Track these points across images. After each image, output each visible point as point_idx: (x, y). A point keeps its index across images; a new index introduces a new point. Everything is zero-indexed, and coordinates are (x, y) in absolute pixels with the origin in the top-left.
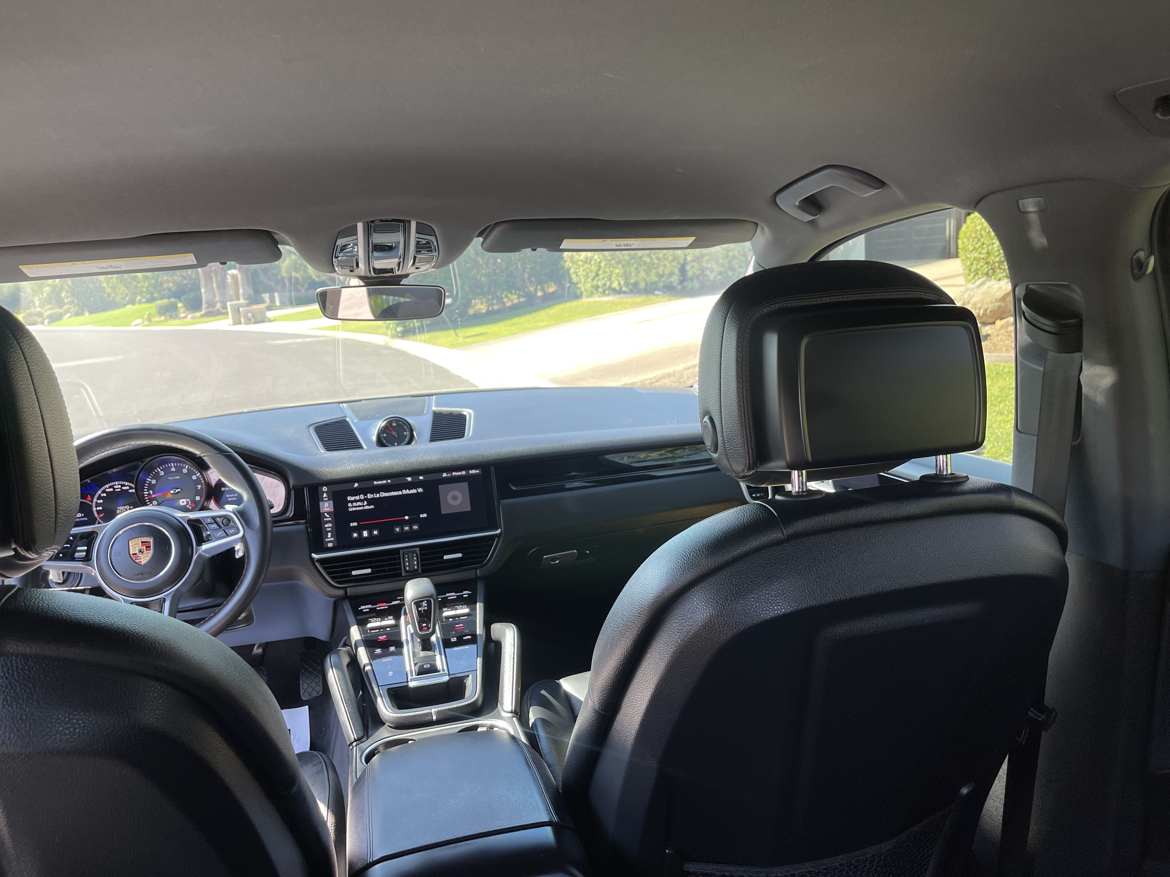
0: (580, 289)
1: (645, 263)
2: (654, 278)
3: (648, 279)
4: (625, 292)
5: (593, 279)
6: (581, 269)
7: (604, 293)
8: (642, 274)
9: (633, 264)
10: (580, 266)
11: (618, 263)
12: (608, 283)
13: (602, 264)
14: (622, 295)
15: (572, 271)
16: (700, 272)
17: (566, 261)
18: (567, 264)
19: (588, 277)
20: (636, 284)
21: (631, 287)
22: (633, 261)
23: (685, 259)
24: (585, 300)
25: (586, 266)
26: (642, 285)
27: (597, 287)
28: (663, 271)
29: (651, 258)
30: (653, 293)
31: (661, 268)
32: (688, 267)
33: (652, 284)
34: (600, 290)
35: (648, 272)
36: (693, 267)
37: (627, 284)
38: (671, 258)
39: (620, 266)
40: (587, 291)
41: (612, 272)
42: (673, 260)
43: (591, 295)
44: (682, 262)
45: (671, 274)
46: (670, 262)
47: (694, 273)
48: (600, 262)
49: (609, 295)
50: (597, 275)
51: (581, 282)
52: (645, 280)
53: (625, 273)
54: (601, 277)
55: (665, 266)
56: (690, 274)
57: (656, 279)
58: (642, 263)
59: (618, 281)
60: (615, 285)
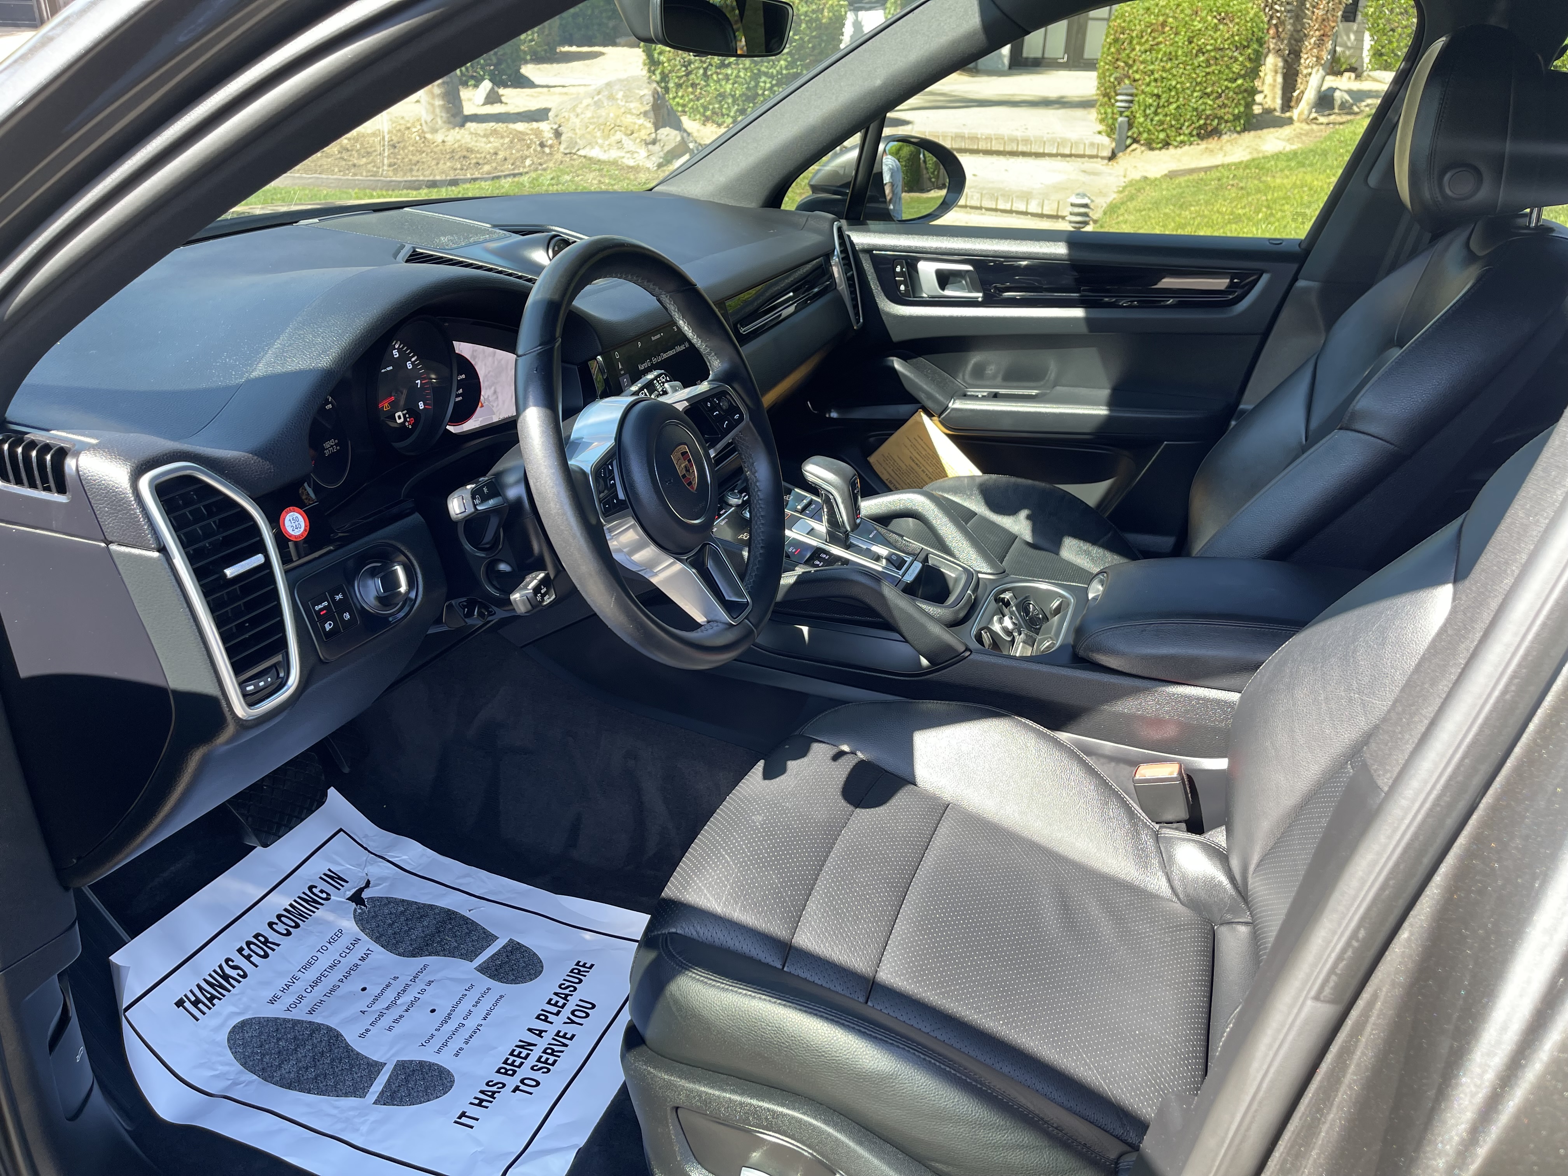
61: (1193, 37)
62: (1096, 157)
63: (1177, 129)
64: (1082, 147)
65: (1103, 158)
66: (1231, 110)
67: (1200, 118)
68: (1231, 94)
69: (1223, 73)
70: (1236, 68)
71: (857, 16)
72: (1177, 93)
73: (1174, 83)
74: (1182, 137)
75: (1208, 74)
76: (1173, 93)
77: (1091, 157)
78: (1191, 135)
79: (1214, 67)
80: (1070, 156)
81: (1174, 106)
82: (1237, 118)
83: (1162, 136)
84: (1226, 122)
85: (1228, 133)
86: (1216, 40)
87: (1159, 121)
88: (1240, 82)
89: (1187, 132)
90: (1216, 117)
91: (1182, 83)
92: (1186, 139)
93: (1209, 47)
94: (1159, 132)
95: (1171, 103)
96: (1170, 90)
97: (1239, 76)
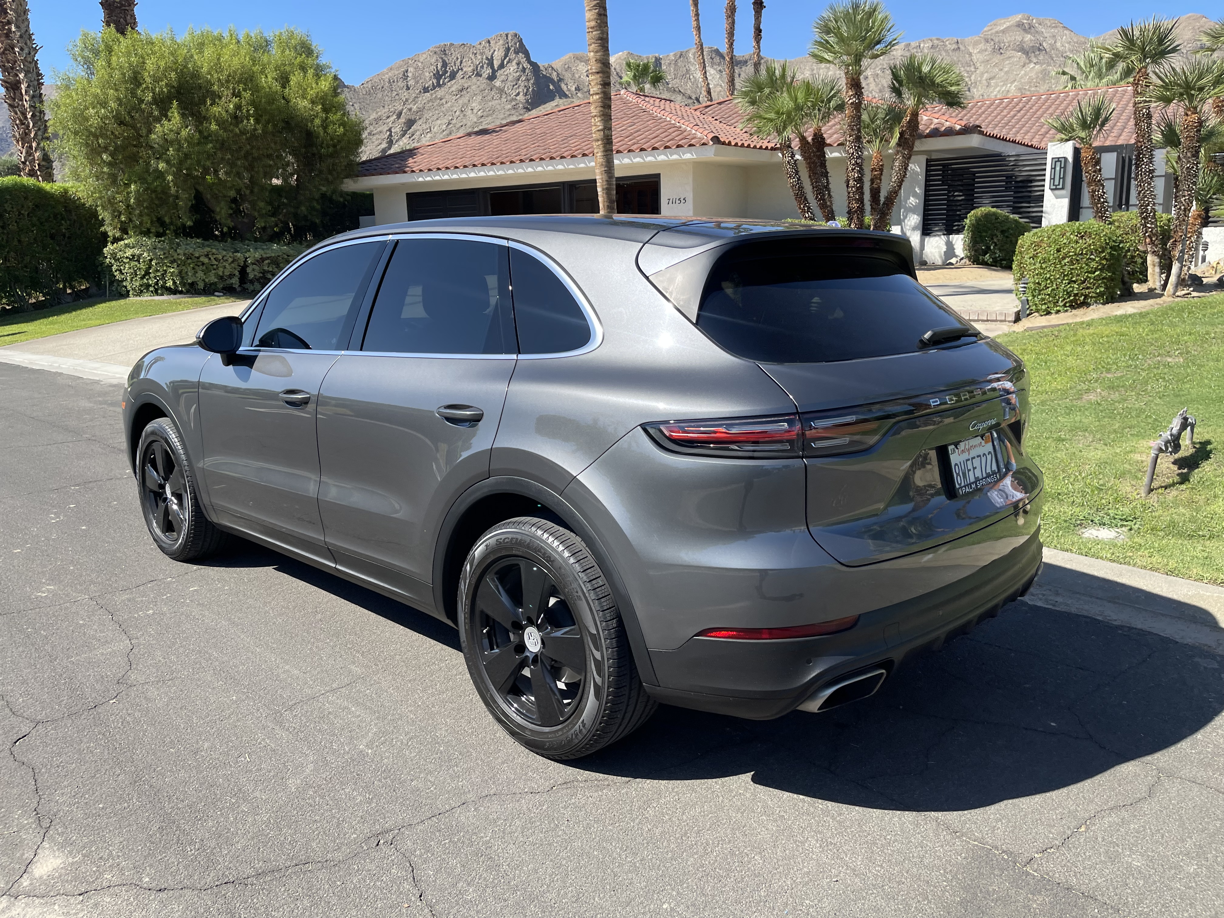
0: (126, 287)
1: (203, 264)
2: (213, 279)
3: (207, 280)
4: (181, 292)
5: (142, 278)
6: (127, 266)
7: (156, 292)
8: (200, 274)
9: (189, 264)
10: (125, 263)
11: (172, 262)
12: (161, 282)
13: (153, 263)
14: (178, 296)
15: (114, 268)
16: (261, 275)
17: (106, 257)
18: (108, 260)
19: (136, 275)
20: (192, 284)
21: (188, 287)
22: (189, 261)
23: (245, 261)
24: (132, 299)
25: (133, 263)
26: (201, 285)
27: (148, 286)
28: (223, 272)
29: (210, 259)
30: (213, 295)
31: (221, 269)
32: (249, 270)
33: (211, 284)
34: (151, 289)
35: (206, 272)
36: (253, 270)
37: (183, 284)
38: (230, 260)
39: (175, 265)
40: (134, 289)
41: (166, 271)
42: (233, 262)
43: (140, 293)
44: (242, 264)
45: (231, 276)
46: (230, 264)
47: (255, 275)
48: (151, 260)
49: (162, 295)
50: (147, 273)
51: (126, 279)
52: (203, 280)
53: (180, 272)
54: (152, 275)
55: (225, 267)
56: (251, 276)
57: (216, 280)
58: (199, 264)
59: (173, 279)
60: (170, 284)
61: (1060, 248)
62: (1005, 321)
63: (1054, 303)
64: (995, 315)
65: (1009, 322)
66: (1093, 290)
67: (1070, 296)
68: (1092, 280)
69: (1083, 268)
70: (1094, 265)
71: (949, 238)
72: (1052, 282)
73: (1048, 276)
74: (1058, 308)
75: (1072, 269)
76: (1049, 282)
77: (1001, 321)
78: (1065, 306)
79: (1076, 265)
80: (987, 321)
81: (1050, 289)
82: (1101, 294)
83: (1044, 307)
84: (1092, 297)
85: (1095, 305)
86: (1076, 249)
87: (1042, 298)
88: (1097, 273)
89: (1061, 304)
90: (1082, 295)
91: (1054, 276)
92: (1061, 309)
93: (1071, 254)
94: (1042, 305)
95: (1048, 288)
96: (1047, 280)
97: (1096, 269)
